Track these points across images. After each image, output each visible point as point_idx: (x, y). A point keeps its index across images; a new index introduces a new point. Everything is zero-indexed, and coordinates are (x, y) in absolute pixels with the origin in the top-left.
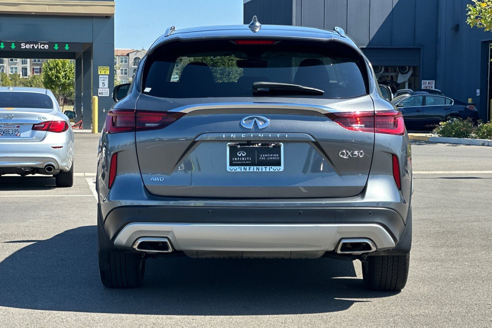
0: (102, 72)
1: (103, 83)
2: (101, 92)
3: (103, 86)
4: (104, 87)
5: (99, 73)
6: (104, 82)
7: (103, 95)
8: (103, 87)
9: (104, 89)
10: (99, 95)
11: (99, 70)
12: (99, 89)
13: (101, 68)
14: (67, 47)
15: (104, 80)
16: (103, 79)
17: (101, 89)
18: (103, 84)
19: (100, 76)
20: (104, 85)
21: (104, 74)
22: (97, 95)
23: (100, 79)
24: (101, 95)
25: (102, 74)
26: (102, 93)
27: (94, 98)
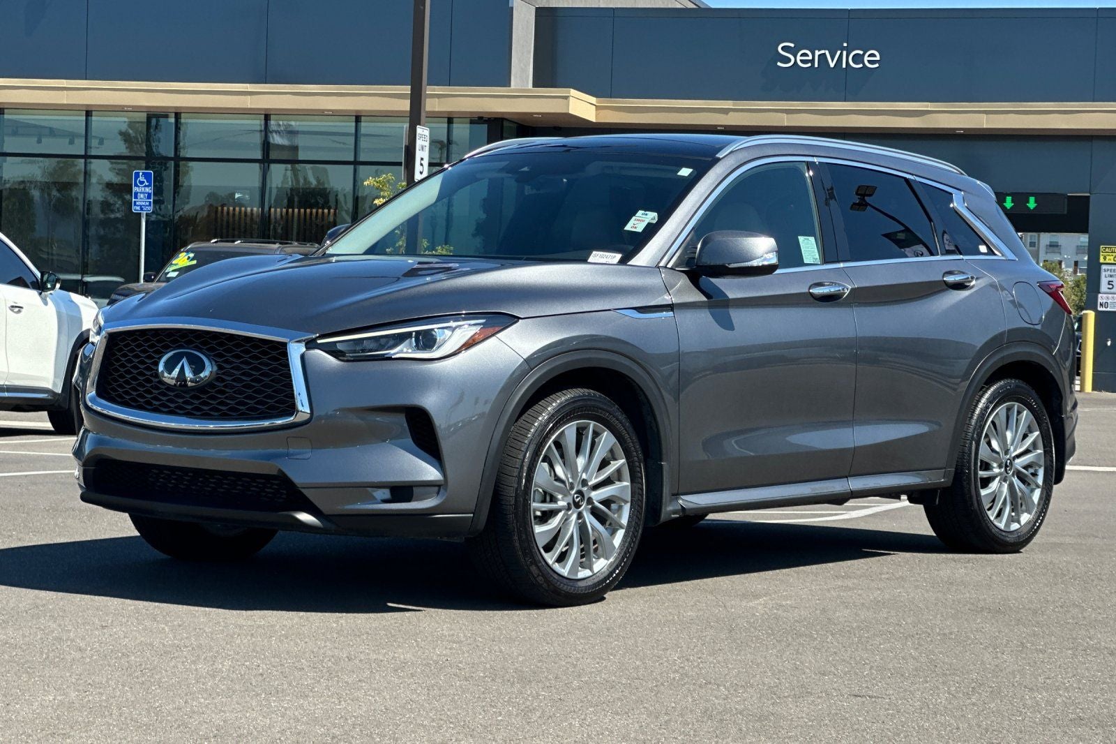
0: (1108, 257)
1: (1109, 281)
2: (1104, 301)
3: (1109, 288)
4: (1112, 291)
5: (1102, 260)
6: (1111, 279)
7: (1108, 309)
8: (1109, 291)
9: (1110, 296)
10: (1100, 309)
11: (1101, 253)
12: (1100, 295)
13: (1107, 250)
14: (1032, 204)
15: (1111, 276)
16: (1109, 273)
17: (1105, 295)
18: (1109, 284)
19: (1104, 267)
20: (1111, 286)
21: (1112, 262)
22: (1095, 309)
23: (1103, 274)
24: (1104, 309)
25: (1107, 261)
26: (1106, 305)
27: (1086, 314)
